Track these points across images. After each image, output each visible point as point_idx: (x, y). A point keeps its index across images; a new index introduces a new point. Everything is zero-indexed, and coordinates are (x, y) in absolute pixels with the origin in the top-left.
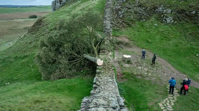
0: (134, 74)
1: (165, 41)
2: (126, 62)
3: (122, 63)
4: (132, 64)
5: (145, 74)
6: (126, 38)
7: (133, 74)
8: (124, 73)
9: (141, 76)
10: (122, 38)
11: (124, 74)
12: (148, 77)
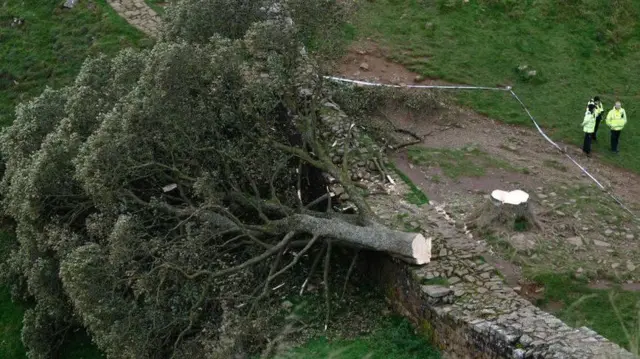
0: (577, 275)
1: (601, 60)
2: (511, 223)
3: (499, 232)
4: (539, 228)
5: (614, 266)
6: (389, 60)
7: (573, 277)
8: (536, 279)
9: (605, 278)
10: (365, 65)
11: (540, 284)
12: (630, 277)
